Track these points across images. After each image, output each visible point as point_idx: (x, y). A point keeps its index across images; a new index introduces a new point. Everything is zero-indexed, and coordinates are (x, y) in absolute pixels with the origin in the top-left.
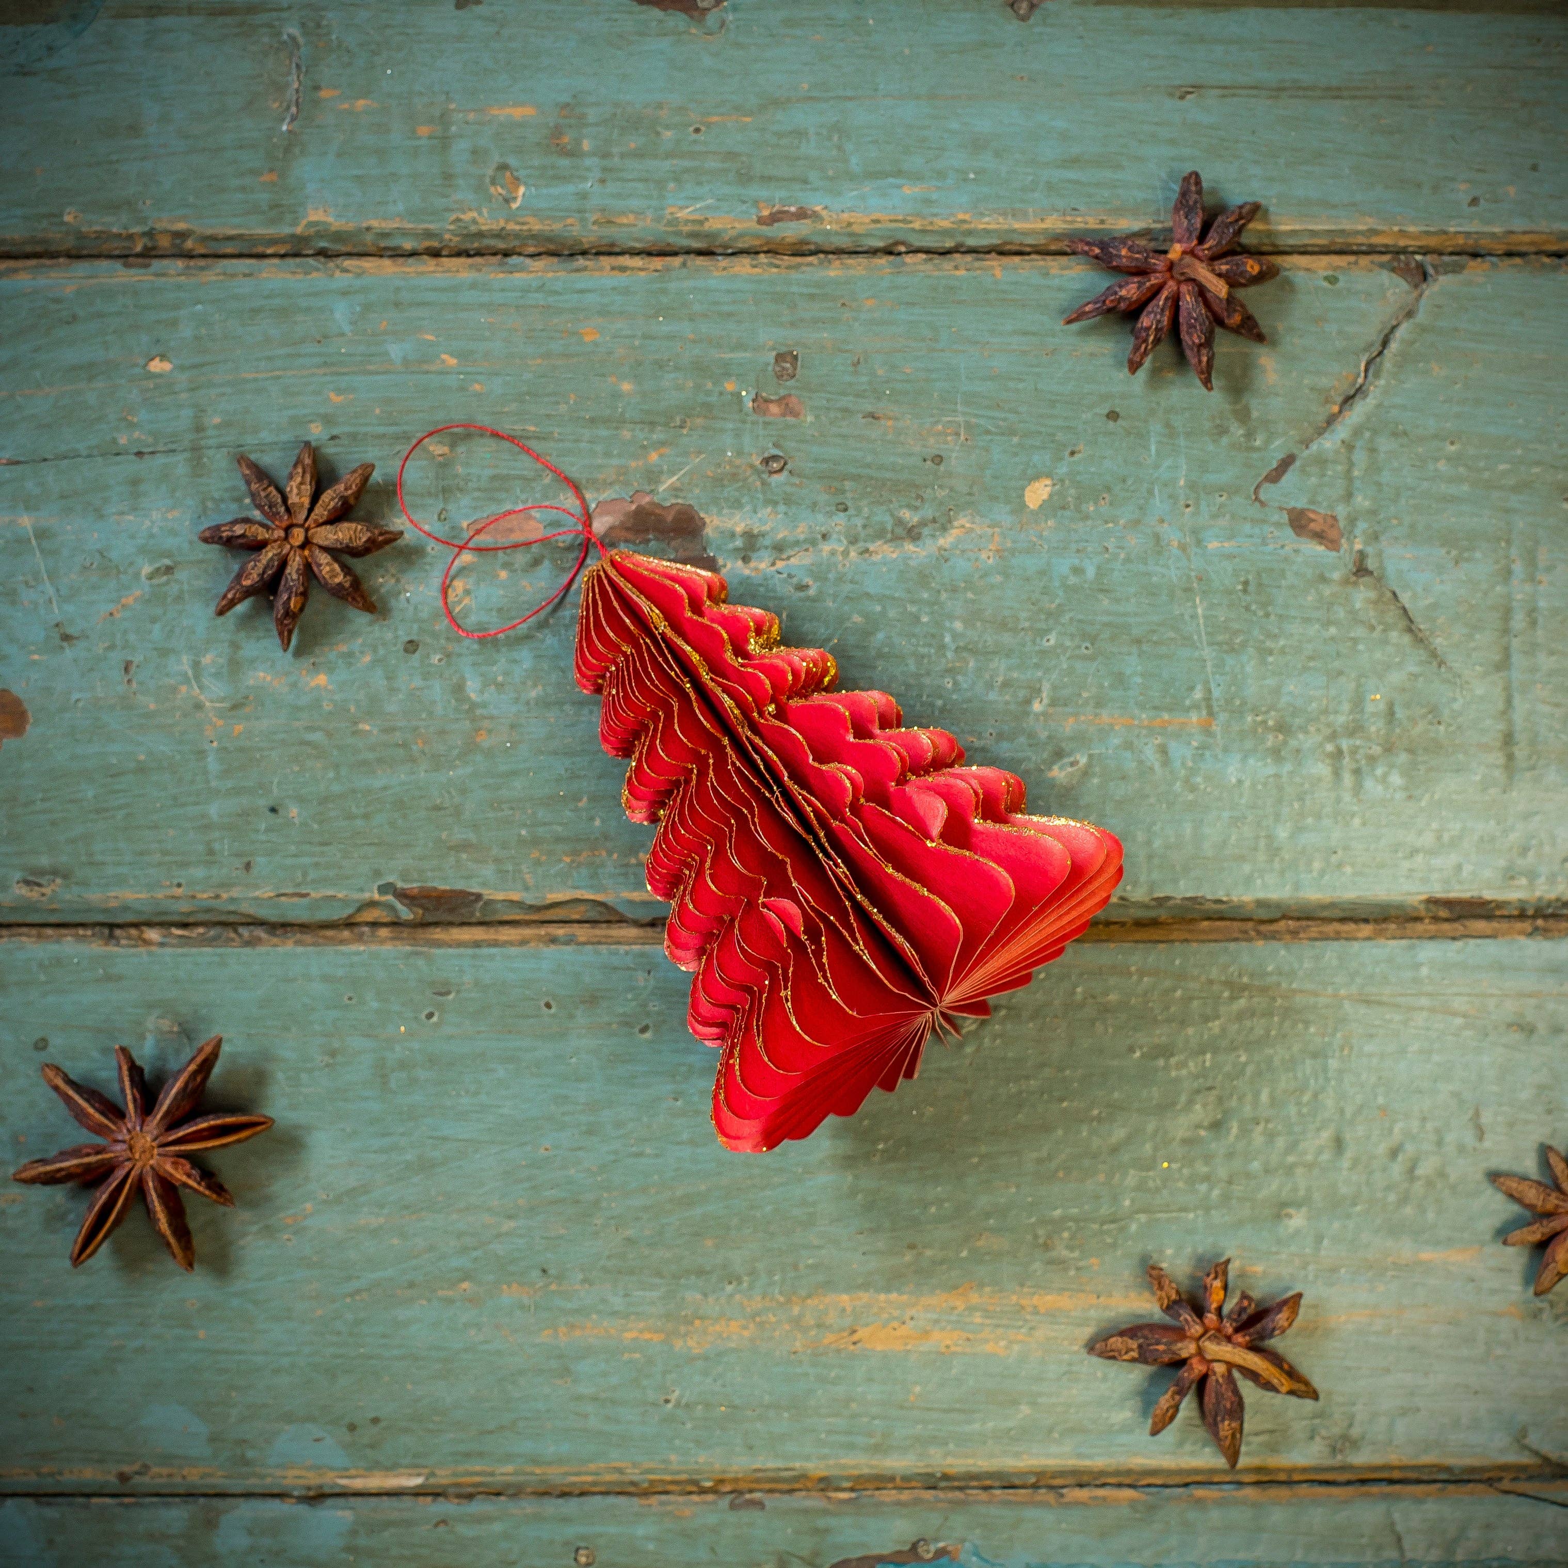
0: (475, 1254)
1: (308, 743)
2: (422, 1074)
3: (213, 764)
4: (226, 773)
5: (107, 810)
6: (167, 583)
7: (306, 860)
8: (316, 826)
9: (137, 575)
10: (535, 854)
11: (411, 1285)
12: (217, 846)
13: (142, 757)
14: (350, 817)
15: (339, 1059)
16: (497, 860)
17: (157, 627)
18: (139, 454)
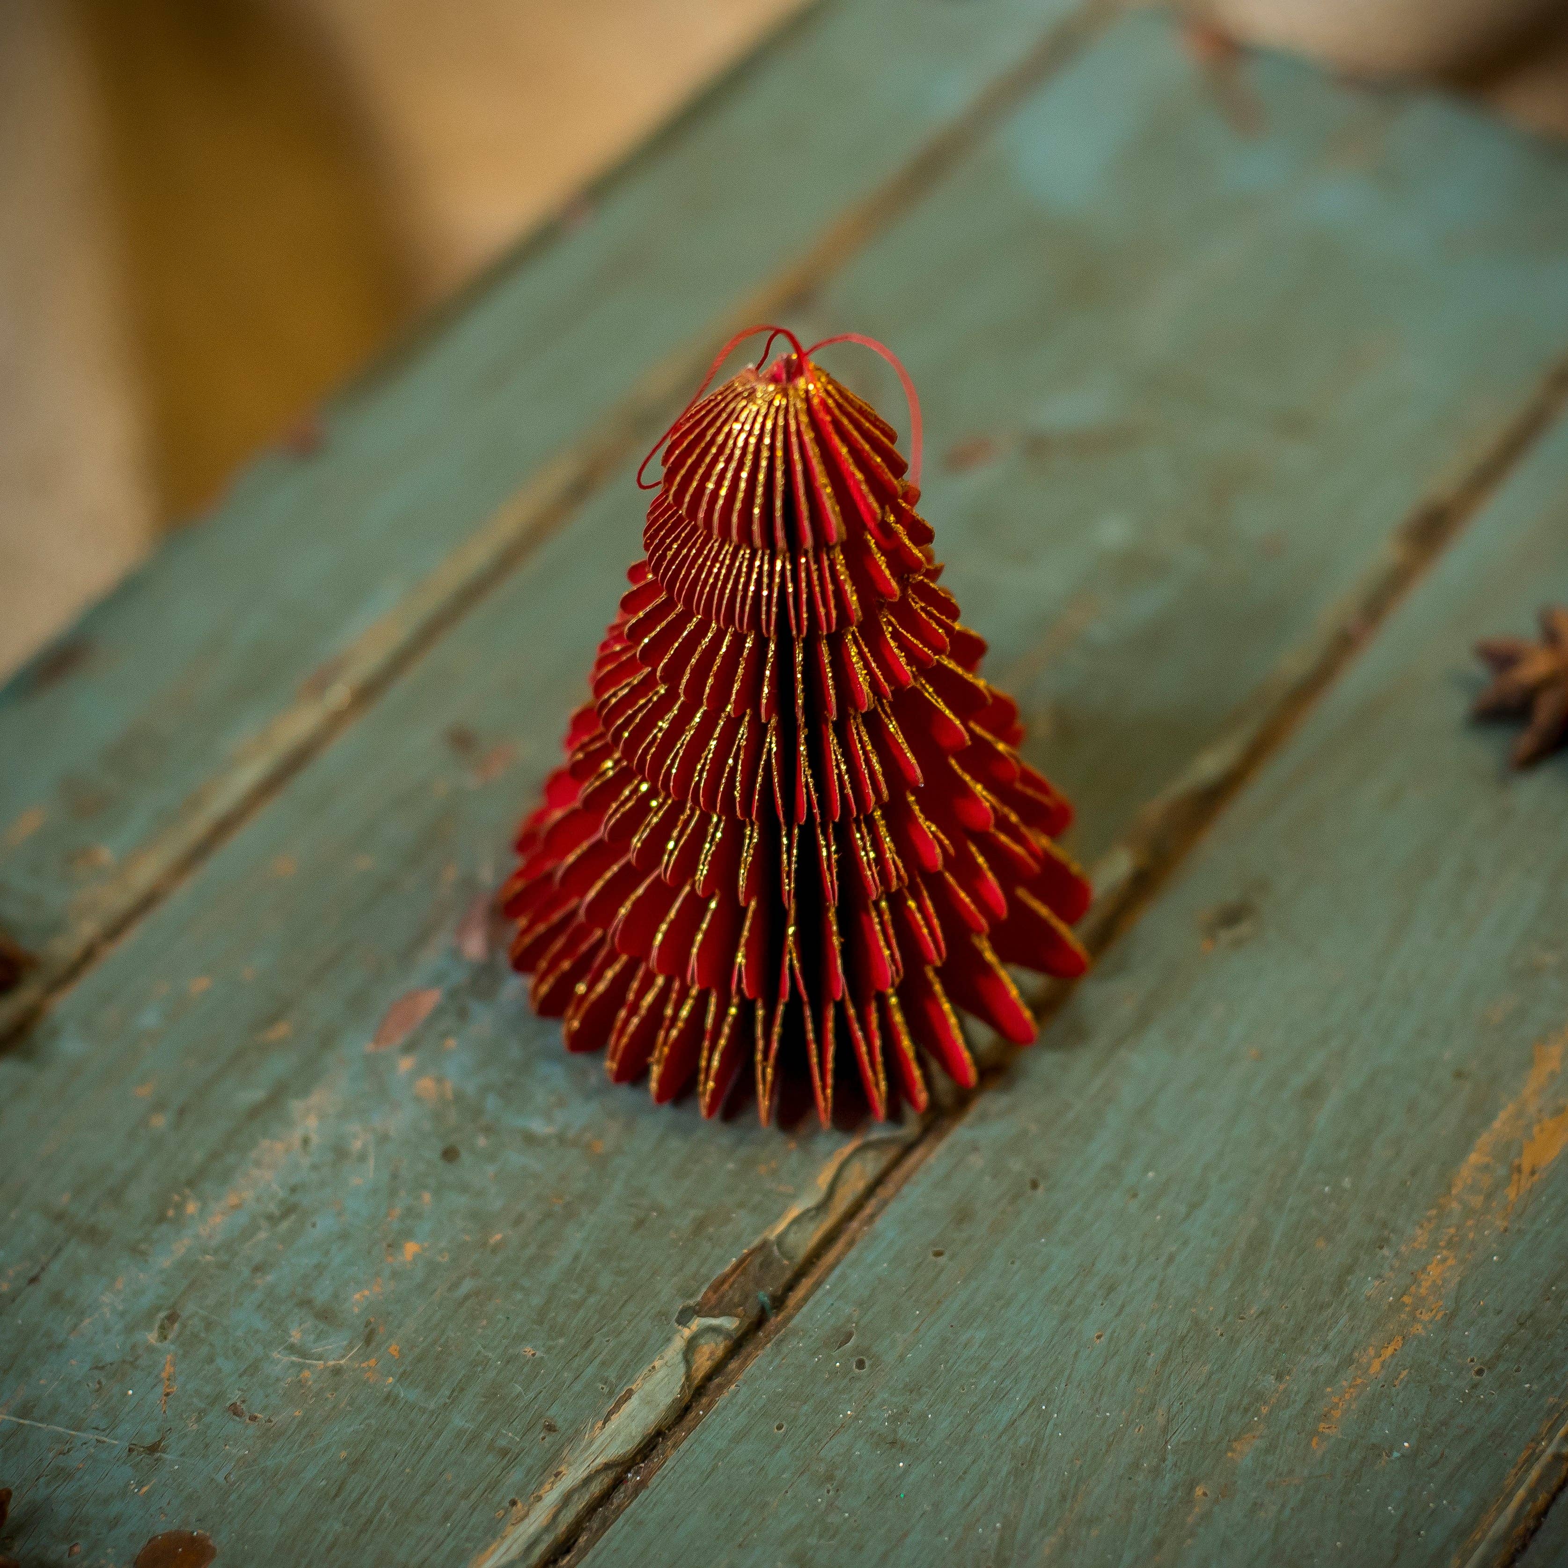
0: (1169, 1463)
1: (467, 1297)
2: (918, 1407)
3: (409, 1394)
4: (431, 1388)
5: (370, 1521)
6: (184, 1326)
7: (590, 1371)
8: (561, 1341)
9: (151, 1349)
10: (762, 1169)
11: (1159, 1544)
12: (502, 1443)
13: (344, 1454)
14: (578, 1305)
15: (839, 1474)
16: (741, 1205)
17: (220, 1361)
18: (33, 1280)
